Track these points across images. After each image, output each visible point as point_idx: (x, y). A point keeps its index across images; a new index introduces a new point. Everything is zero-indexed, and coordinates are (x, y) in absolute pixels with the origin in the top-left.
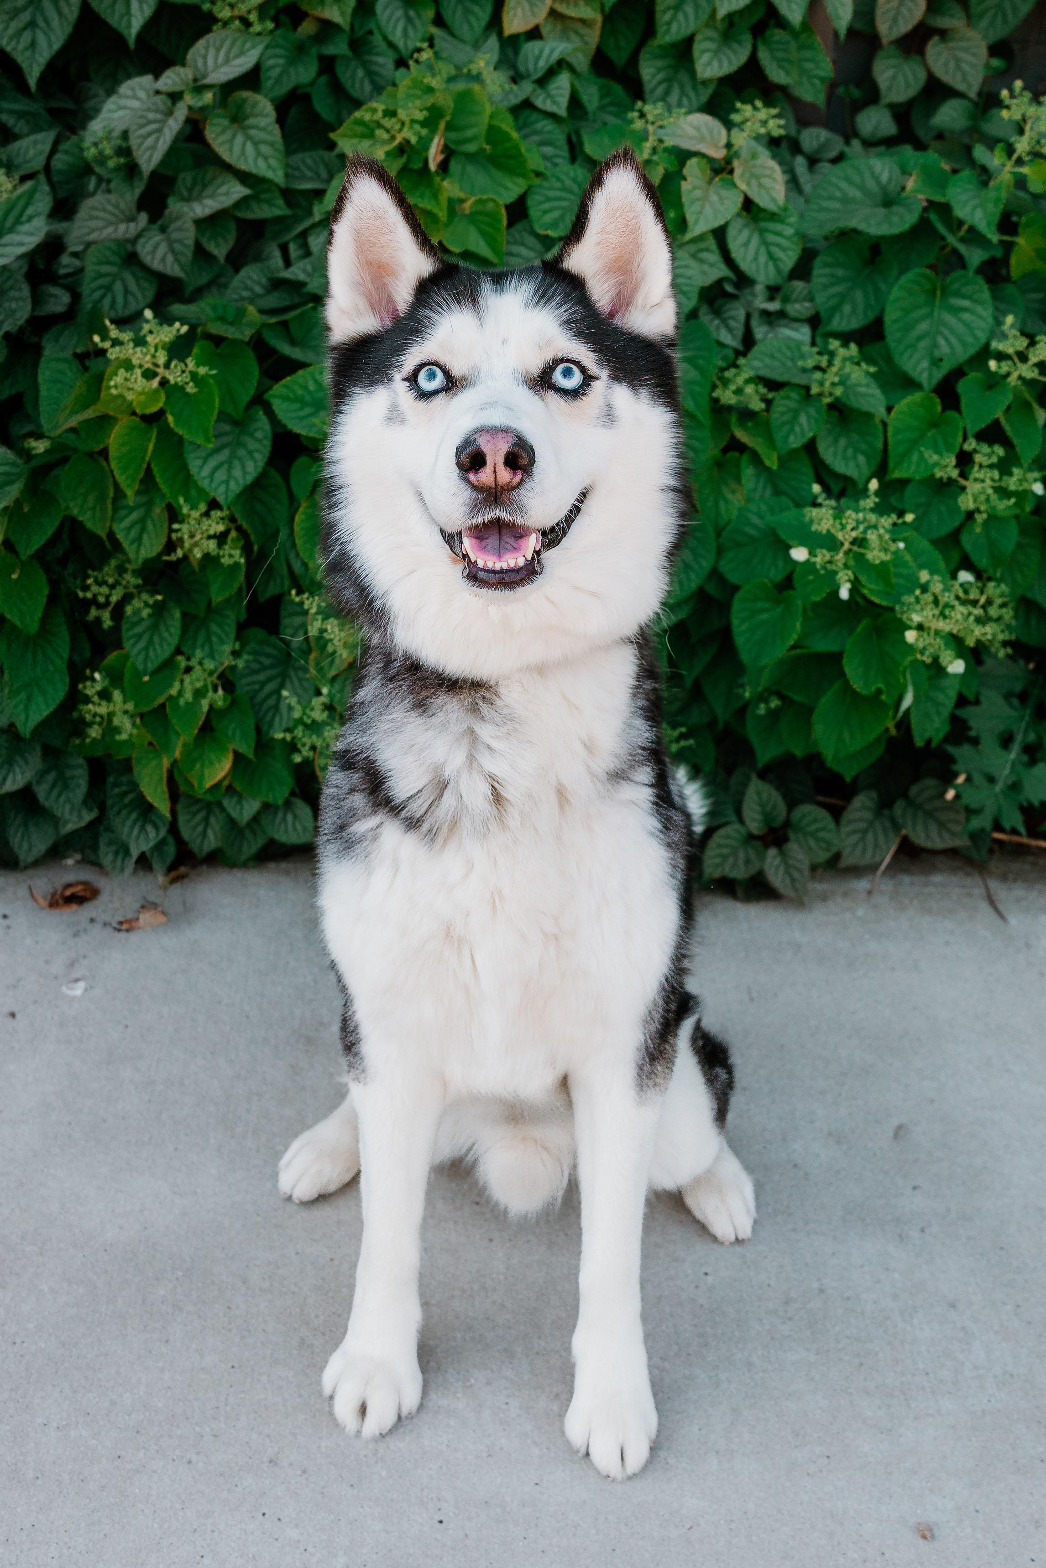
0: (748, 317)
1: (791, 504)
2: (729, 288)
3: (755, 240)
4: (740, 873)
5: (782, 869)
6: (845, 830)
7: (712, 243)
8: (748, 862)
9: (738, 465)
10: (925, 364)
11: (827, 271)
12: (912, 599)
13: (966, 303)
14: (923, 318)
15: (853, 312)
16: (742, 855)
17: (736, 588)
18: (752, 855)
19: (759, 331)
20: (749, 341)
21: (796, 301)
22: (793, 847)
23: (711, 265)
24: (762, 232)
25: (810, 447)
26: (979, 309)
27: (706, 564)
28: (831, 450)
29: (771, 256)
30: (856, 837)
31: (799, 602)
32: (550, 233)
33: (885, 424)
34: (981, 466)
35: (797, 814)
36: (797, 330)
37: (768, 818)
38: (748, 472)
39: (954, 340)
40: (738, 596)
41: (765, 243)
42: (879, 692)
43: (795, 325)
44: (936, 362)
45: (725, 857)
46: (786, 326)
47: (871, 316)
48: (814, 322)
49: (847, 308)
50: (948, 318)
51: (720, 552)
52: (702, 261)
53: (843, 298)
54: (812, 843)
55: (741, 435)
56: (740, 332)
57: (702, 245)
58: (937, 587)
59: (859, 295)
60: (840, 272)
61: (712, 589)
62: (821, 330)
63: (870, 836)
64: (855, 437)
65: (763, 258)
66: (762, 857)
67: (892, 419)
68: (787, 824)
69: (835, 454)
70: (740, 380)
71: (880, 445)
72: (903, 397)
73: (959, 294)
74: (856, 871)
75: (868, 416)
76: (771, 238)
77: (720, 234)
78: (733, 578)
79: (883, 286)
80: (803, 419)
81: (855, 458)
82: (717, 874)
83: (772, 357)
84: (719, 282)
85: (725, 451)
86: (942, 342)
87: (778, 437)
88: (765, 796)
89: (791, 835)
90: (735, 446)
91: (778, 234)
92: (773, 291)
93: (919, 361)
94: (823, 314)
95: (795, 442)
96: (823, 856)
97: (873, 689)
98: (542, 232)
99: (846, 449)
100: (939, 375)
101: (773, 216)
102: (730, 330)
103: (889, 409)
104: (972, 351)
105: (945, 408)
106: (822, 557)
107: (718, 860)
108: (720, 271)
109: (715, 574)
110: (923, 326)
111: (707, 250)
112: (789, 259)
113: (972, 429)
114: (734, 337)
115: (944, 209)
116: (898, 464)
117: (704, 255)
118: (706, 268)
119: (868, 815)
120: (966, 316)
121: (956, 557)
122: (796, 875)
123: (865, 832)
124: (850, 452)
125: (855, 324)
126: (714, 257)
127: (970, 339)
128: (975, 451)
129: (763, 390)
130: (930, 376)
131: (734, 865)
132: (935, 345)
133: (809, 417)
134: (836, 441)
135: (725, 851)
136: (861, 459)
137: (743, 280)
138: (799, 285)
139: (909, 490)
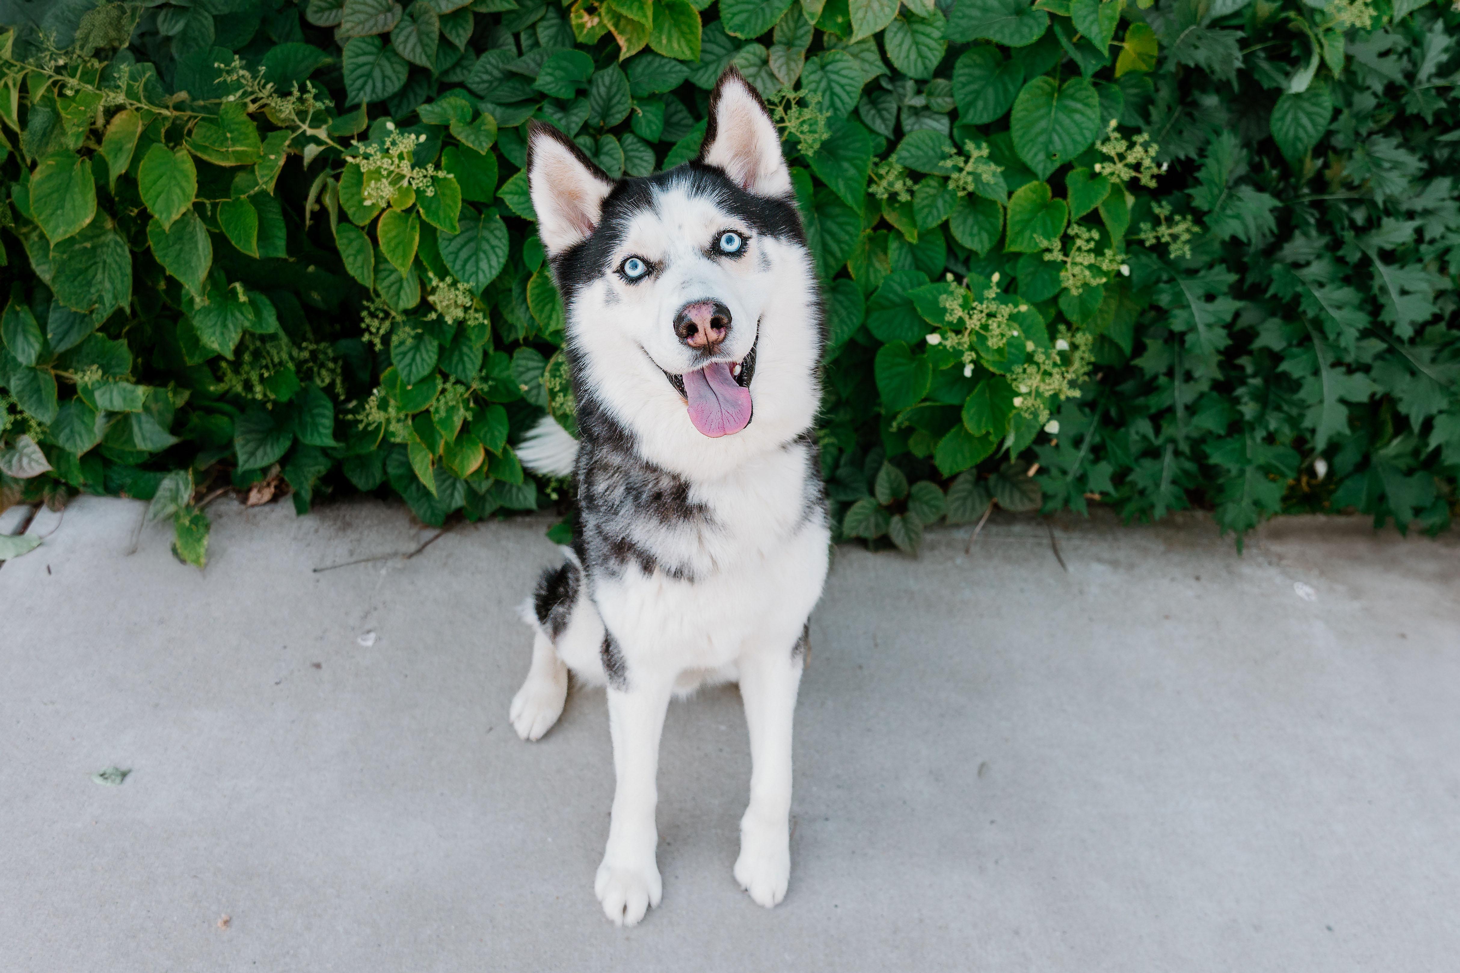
0: (899, 109)
1: (927, 279)
2: (885, 84)
3: (908, 41)
4: (871, 534)
5: (902, 532)
6: (950, 498)
7: (873, 45)
8: (877, 525)
9: (886, 240)
10: (1041, 156)
11: (966, 71)
12: (1021, 370)
13: (1079, 106)
14: (1042, 117)
15: (985, 108)
16: (872, 520)
17: (881, 344)
18: (880, 520)
19: (908, 123)
20: (899, 132)
21: (939, 96)
22: (912, 515)
23: (871, 64)
24: (914, 32)
25: (945, 226)
26: (1089, 112)
27: (857, 321)
28: (961, 228)
29: (920, 54)
30: (956, 504)
31: (931, 366)
32: (739, 35)
33: (1005, 209)
34: (1079, 249)
35: (915, 488)
36: (938, 121)
37: (894, 492)
38: (893, 245)
39: (1066, 138)
40: (881, 351)
41: (917, 43)
42: (988, 433)
43: (937, 116)
44: (1050, 156)
45: (860, 522)
46: (929, 117)
47: (1000, 113)
48: (953, 115)
49: (980, 104)
50: (1062, 116)
51: (868, 312)
52: (863, 60)
53: (977, 94)
54: (926, 509)
55: (891, 217)
56: (892, 123)
57: (864, 46)
58: (1040, 358)
59: (990, 93)
60: (977, 72)
61: (861, 339)
62: (957, 123)
63: (969, 503)
64: (981, 218)
65: (913, 56)
66: (887, 523)
67: (1010, 205)
68: (909, 496)
69: (964, 233)
70: (891, 177)
71: (1001, 228)
72: (1020, 185)
73: (1072, 97)
74: (957, 526)
75: (993, 203)
76: (922, 39)
77: (879, 37)
78: (879, 334)
79: (1011, 88)
80: (940, 203)
81: (979, 234)
82: (854, 534)
83: (918, 148)
84: (877, 79)
85: (875, 229)
86: (1056, 138)
87: (919, 219)
88: (893, 477)
89: (911, 505)
90: (883, 225)
91: (928, 36)
92: (921, 85)
93: (1036, 155)
94: (961, 111)
95: (934, 223)
96: (933, 518)
97: (984, 432)
98: (732, 34)
99: (972, 227)
100: (1052, 168)
101: (923, 21)
102: (884, 120)
103: (1010, 194)
104: (1081, 149)
105: (1054, 195)
106: (952, 340)
107: (854, 524)
108: (878, 69)
109: (864, 329)
110: (1043, 124)
111: (868, 50)
112: (935, 58)
113: (1074, 218)
114: (887, 126)
115: (1066, 22)
116: (1013, 241)
117: (866, 55)
118: (867, 66)
119: (968, 486)
120: (1077, 117)
121: (1053, 312)
122: (913, 535)
123: (965, 499)
124: (976, 229)
125: (986, 119)
126: (874, 56)
127: (1079, 138)
128: (1077, 236)
129: (909, 182)
130: (1045, 168)
131: (867, 528)
132: (1051, 141)
133: (945, 202)
134: (964, 222)
135: (860, 517)
136: (985, 236)
137: (896, 75)
138: (941, 82)
139: (1021, 261)
